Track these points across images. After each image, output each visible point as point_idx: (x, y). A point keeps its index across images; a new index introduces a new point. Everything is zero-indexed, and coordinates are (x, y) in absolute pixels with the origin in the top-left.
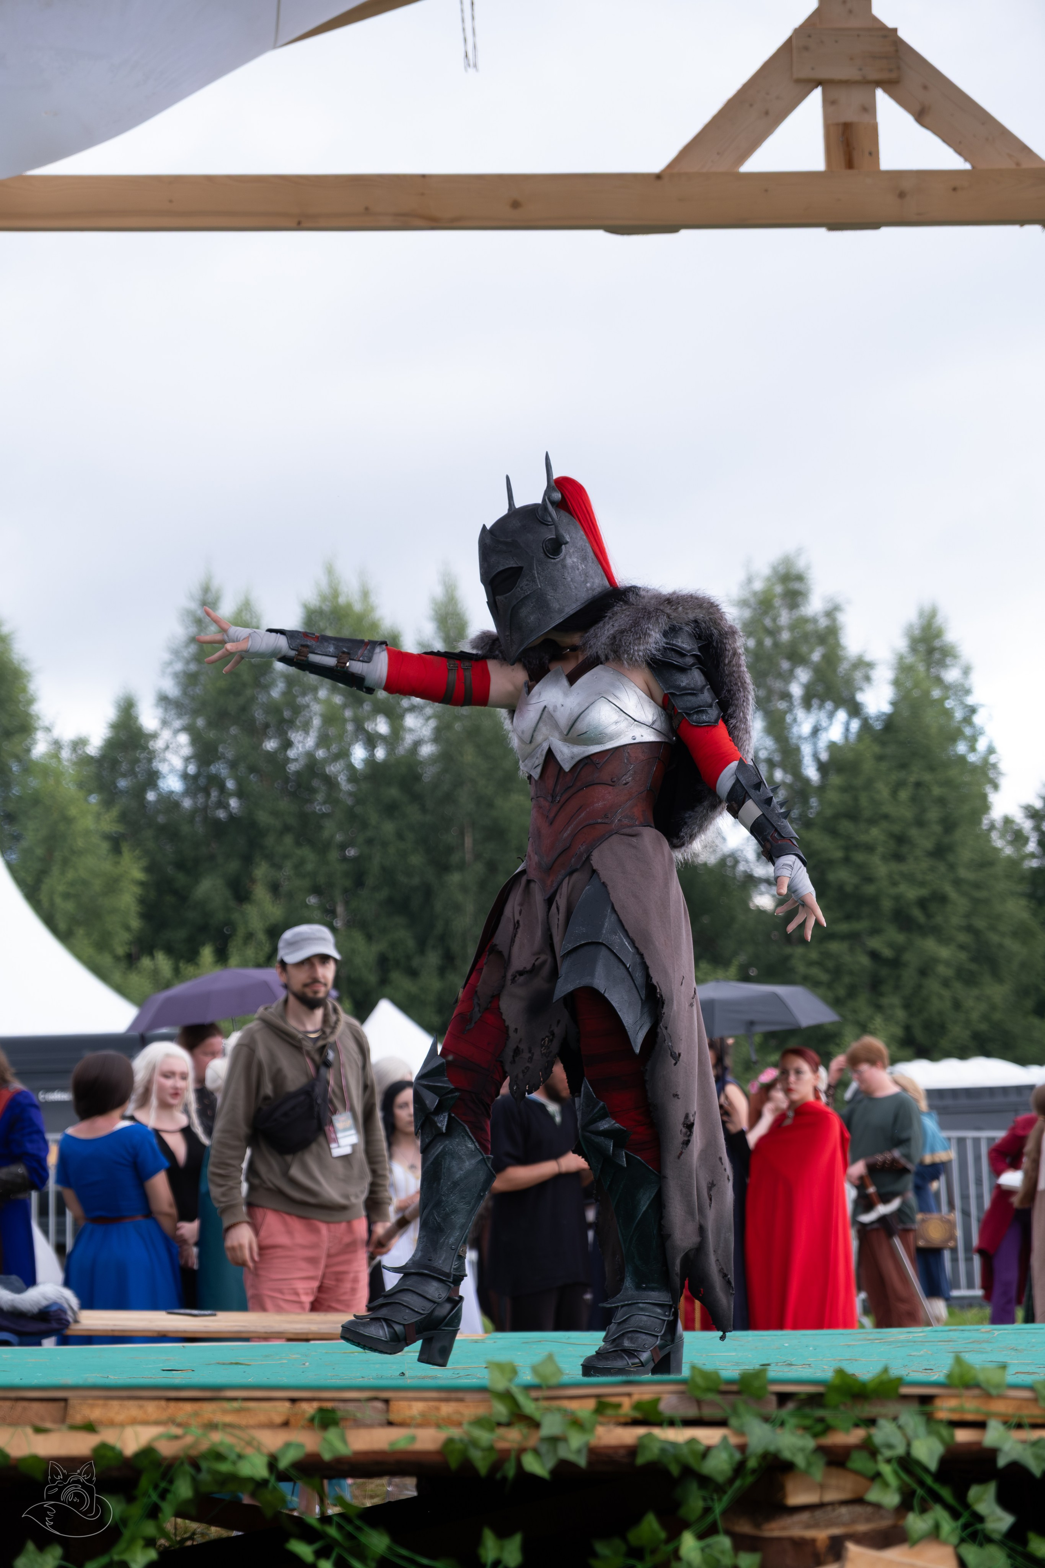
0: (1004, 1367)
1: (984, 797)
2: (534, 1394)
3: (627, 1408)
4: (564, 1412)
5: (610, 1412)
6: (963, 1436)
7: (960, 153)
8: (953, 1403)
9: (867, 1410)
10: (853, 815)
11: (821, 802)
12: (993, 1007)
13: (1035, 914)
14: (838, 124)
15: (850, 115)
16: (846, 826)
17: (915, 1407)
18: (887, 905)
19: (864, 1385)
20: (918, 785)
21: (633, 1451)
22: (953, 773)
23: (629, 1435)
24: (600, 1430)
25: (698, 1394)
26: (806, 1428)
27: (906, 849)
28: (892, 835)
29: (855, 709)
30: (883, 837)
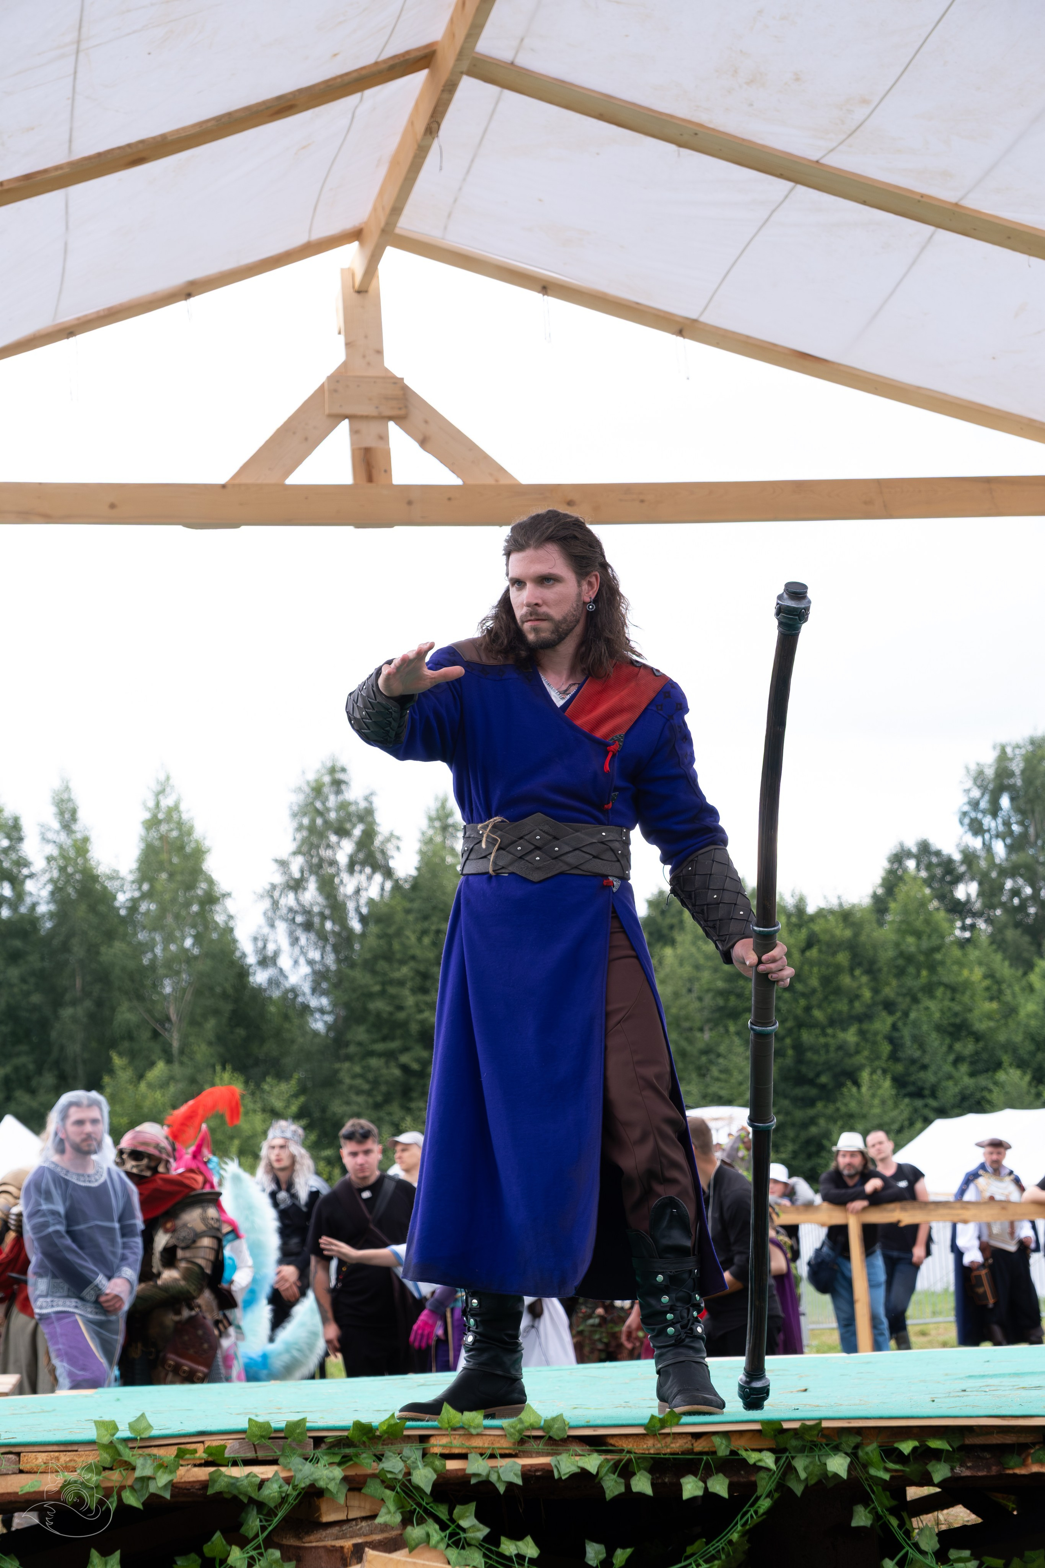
2: (131, 1445)
3: (201, 1454)
4: (155, 1458)
5: (188, 1456)
6: (451, 1465)
7: (453, 472)
8: (444, 1441)
9: (379, 1448)
10: (387, 957)
11: (362, 947)
14: (360, 449)
15: (370, 442)
16: (382, 966)
17: (414, 1443)
19: (374, 1430)
21: (205, 1485)
23: (202, 1474)
24: (182, 1471)
25: (254, 1440)
26: (336, 1463)
27: (428, 984)
28: (418, 972)
29: (388, 873)
30: (411, 974)
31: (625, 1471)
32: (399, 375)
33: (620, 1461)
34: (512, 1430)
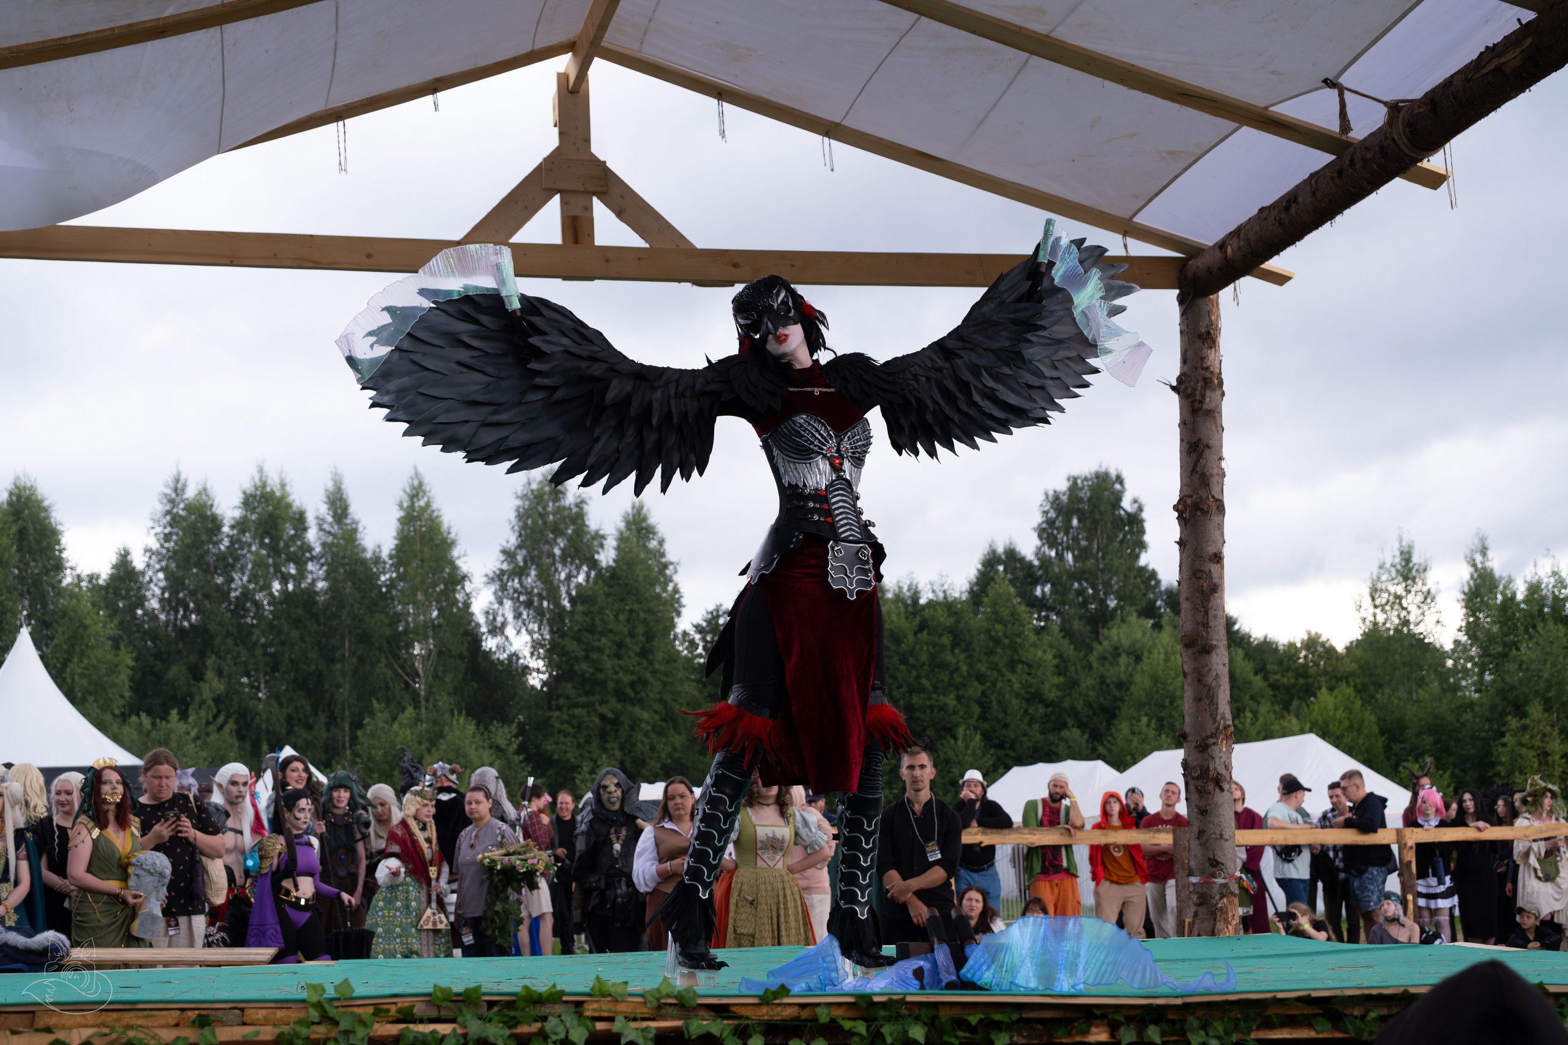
0: (626, 983)
1: (672, 619)
2: (336, 1004)
3: (395, 1013)
4: (354, 1015)
5: (382, 1015)
6: (600, 1026)
7: (642, 237)
8: (595, 1006)
9: (542, 1010)
10: (591, 629)
11: (571, 621)
12: (675, 749)
13: (701, 692)
14: (569, 217)
15: (577, 212)
16: (587, 637)
17: (572, 1009)
18: (611, 685)
19: (540, 994)
20: (631, 611)
21: (397, 1038)
22: (652, 605)
23: (394, 1029)
24: (376, 1026)
25: (438, 1002)
26: (504, 1023)
27: (623, 651)
28: (614, 642)
29: (594, 564)
30: (609, 644)
31: (743, 1033)
32: (602, 159)
33: (740, 1025)
34: (651, 999)
